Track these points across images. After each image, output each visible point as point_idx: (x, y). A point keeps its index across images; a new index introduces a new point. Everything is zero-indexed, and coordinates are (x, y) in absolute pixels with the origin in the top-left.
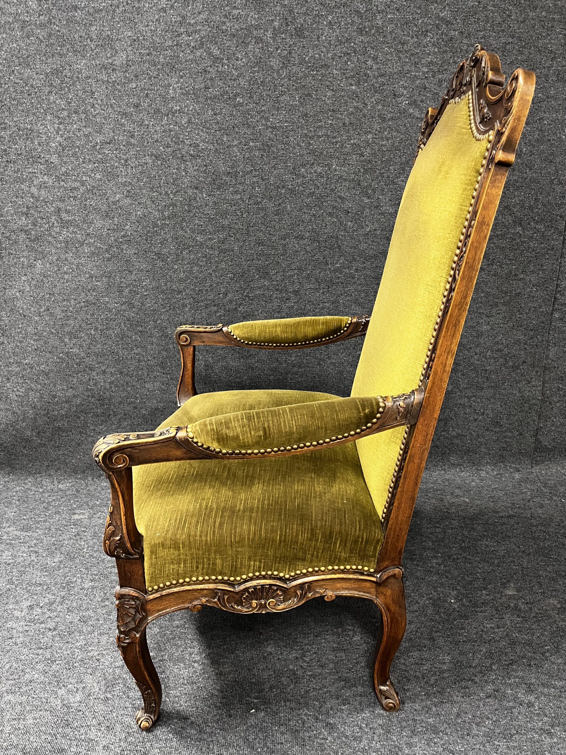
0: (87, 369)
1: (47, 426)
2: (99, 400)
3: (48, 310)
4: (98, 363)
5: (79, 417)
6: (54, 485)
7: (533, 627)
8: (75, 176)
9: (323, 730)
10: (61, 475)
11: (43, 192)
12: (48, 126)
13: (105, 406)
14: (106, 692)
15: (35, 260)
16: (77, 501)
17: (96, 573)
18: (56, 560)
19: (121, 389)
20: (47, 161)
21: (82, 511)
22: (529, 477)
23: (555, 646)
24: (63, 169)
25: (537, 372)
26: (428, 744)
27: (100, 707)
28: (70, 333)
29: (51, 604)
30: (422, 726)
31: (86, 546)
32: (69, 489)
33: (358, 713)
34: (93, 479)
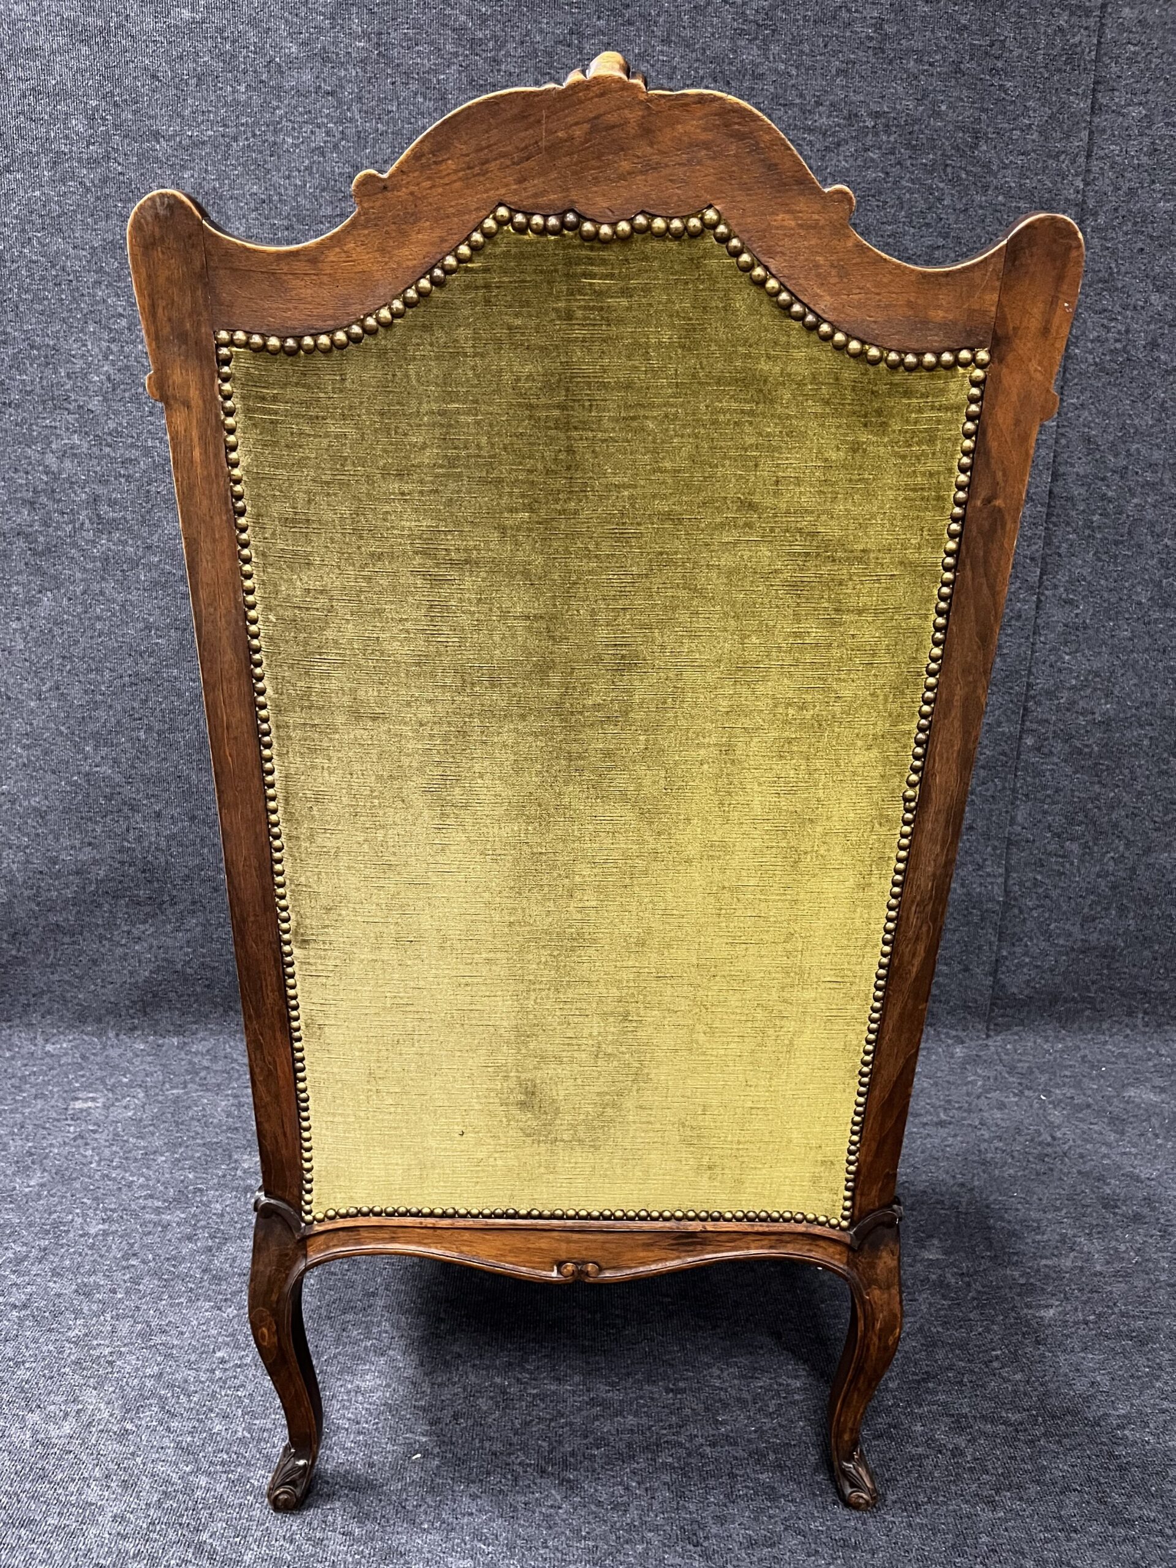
0: (126, 809)
1: (33, 921)
2: (144, 871)
3: (58, 688)
4: (148, 797)
5: (99, 906)
6: (35, 1045)
7: (971, 1316)
8: (133, 437)
9: (553, 1492)
10: (52, 1025)
11: (67, 464)
12: (89, 343)
13: (156, 885)
14: (123, 1419)
15: (40, 592)
16: (83, 1076)
17: (113, 1206)
18: (32, 1183)
19: (190, 850)
20: (80, 407)
21: (91, 1095)
22: (982, 1053)
23: (1010, 1352)
24: (112, 425)
25: (995, 848)
26: (756, 1519)
27: (111, 1448)
28: (95, 735)
29: (19, 1260)
30: (746, 1487)
31: (97, 1158)
32: (66, 1054)
33: (623, 1462)
34: (117, 1035)
